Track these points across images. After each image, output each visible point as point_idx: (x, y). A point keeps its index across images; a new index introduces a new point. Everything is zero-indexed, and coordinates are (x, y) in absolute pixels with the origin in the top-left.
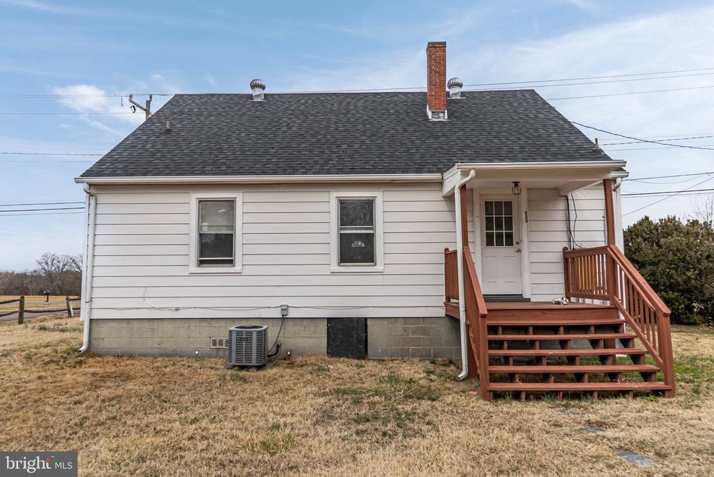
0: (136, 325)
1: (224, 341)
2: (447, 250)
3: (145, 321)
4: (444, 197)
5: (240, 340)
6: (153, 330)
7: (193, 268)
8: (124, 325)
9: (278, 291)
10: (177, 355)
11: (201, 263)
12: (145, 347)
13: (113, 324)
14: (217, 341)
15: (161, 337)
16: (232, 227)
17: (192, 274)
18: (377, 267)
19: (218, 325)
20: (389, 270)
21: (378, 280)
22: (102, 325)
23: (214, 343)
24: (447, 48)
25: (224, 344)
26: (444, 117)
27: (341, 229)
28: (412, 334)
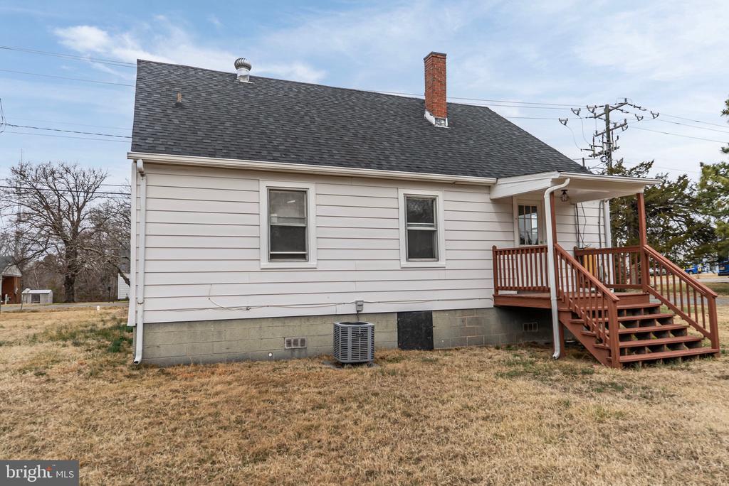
0: (199, 328)
1: (299, 340)
2: (494, 247)
3: (210, 323)
4: (491, 200)
5: (355, 336)
6: (220, 333)
7: (265, 263)
8: (185, 329)
9: (352, 287)
10: (249, 359)
11: (272, 257)
12: (211, 352)
13: (171, 329)
14: (292, 340)
15: (229, 341)
16: (304, 219)
17: (264, 270)
18: (439, 263)
19: (292, 324)
20: (450, 265)
21: (442, 274)
22: (157, 330)
23: (289, 343)
24: (447, 60)
25: (299, 344)
26: (445, 124)
27: (409, 225)
28: (469, 325)
